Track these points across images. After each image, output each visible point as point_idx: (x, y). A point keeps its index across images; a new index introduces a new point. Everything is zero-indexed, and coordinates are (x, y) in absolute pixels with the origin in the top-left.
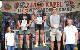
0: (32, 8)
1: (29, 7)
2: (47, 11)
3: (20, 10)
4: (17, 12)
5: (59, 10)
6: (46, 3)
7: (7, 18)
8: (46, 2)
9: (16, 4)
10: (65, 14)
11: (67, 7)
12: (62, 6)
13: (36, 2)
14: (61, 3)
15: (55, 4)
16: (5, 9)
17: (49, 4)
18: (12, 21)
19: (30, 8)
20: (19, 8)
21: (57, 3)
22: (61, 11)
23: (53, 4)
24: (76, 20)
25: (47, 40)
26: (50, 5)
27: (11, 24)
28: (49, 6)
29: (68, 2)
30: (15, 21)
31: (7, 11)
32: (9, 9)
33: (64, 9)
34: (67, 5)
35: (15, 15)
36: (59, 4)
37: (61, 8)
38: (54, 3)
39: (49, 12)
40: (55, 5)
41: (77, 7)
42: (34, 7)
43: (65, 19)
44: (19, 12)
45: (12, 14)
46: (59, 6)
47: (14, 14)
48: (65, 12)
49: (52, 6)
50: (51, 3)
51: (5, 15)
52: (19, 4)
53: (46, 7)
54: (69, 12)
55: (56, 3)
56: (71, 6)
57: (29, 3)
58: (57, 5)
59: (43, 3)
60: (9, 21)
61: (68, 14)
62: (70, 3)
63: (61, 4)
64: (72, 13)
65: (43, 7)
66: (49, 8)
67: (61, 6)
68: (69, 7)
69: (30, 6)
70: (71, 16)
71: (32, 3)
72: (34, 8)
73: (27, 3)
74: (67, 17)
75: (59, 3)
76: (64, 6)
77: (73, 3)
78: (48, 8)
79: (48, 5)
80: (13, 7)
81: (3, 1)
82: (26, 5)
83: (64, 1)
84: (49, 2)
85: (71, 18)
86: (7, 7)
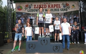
0: (38, 9)
3: (29, 11)
4: (26, 12)
5: (58, 10)
6: (48, 5)
7: (19, 16)
9: (26, 6)
13: (41, 4)
14: (59, 5)
16: (18, 9)
17: (51, 6)
18: (23, 18)
19: (36, 9)
20: (28, 9)
21: (57, 5)
24: (70, 18)
26: (52, 7)
30: (25, 18)
32: (21, 10)
34: (64, 7)
36: (58, 6)
37: (60, 8)
38: (54, 5)
41: (72, 8)
43: (62, 17)
47: (24, 13)
48: (62, 12)
49: (53, 7)
50: (52, 5)
51: (18, 14)
52: (28, 6)
53: (49, 8)
57: (35, 5)
62: (66, 5)
64: (68, 13)
67: (59, 7)
68: (66, 8)
71: (38, 5)
74: (64, 16)
76: (62, 7)
77: (68, 5)
80: (24, 8)
82: (33, 6)
83: (62, 3)
84: (51, 4)
85: (67, 16)
86: (19, 8)
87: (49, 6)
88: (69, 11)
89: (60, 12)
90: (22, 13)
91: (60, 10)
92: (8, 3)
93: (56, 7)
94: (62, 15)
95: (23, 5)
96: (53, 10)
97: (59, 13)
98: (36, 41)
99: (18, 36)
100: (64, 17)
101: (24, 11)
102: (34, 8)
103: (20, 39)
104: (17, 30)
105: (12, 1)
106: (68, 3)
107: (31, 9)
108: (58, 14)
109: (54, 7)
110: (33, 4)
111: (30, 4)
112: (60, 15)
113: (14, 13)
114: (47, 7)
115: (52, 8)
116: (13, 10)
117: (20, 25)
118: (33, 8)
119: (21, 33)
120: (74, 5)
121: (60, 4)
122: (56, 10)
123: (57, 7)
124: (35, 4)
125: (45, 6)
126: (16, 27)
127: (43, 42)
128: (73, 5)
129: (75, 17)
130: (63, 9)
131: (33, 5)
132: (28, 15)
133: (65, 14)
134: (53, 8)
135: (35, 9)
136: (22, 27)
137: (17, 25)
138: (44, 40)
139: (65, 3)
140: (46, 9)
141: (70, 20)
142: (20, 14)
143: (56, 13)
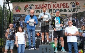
0: (41, 9)
1: (37, 9)
2: (54, 12)
5: (66, 10)
6: (53, 4)
7: (17, 19)
9: (25, 6)
11: (73, 8)
12: (68, 7)
13: (44, 4)
14: (67, 4)
15: (61, 5)
16: (16, 11)
18: (22, 21)
19: (38, 9)
20: (28, 10)
21: (64, 4)
22: (68, 11)
23: (59, 5)
24: (81, 20)
26: (57, 7)
27: (22, 24)
29: (74, 3)
31: (17, 13)
32: (19, 11)
33: (70, 10)
34: (73, 6)
36: (66, 5)
37: (68, 9)
38: (61, 4)
40: (62, 6)
41: (83, 7)
44: (28, 13)
46: (65, 7)
47: (24, 16)
48: (71, 13)
49: (59, 8)
50: (58, 4)
52: (28, 6)
53: (53, 8)
54: (74, 12)
55: (62, 4)
56: (77, 7)
57: (37, 5)
58: (64, 6)
59: (50, 5)
60: (20, 22)
61: (74, 15)
62: (76, 4)
63: (67, 5)
64: (78, 14)
65: (50, 8)
66: (56, 9)
67: (67, 7)
68: (75, 8)
69: (39, 8)
70: (76, 16)
71: (40, 5)
73: (36, 5)
74: (73, 18)
75: (65, 4)
77: (79, 4)
78: (55, 9)
80: (23, 9)
81: (14, 4)
82: (34, 7)
83: (70, 2)
84: (56, 4)
87: (54, 6)
88: (79, 11)
89: (68, 13)
91: (68, 10)
92: (4, 3)
93: (62, 7)
94: (70, 16)
95: (22, 5)
97: (66, 15)
101: (23, 12)
102: (36, 8)
103: (12, 48)
104: (8, 36)
108: (65, 16)
109: (61, 7)
110: (35, 4)
111: (30, 4)
112: (68, 17)
114: (52, 7)
115: (58, 9)
117: (12, 30)
119: (14, 41)
123: (64, 7)
125: (49, 6)
126: (7, 33)
127: (45, 50)
130: (71, 9)
134: (60, 9)
135: (36, 10)
137: (8, 30)
140: (50, 9)
142: (18, 17)
143: (63, 15)
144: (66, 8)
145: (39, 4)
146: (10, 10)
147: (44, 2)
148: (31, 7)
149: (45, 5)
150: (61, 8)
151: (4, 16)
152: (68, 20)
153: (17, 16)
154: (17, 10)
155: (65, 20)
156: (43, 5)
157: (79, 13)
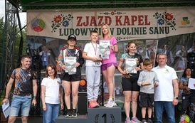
0: (88, 27)
1: (81, 25)
2: (118, 34)
3: (63, 32)
4: (56, 35)
5: (144, 31)
6: (117, 17)
8: (117, 15)
9: (55, 19)
10: (154, 40)
11: (160, 26)
12: (149, 24)
13: (96, 15)
14: (146, 16)
15: (134, 19)
16: (34, 29)
17: (122, 20)
19: (83, 27)
20: (62, 27)
21: (140, 17)
22: (148, 34)
23: (130, 18)
24: (178, 53)
25: (118, 93)
26: (125, 22)
27: (45, 60)
28: (123, 23)
29: (163, 16)
30: (52, 53)
31: (36, 34)
32: (41, 30)
33: (154, 30)
34: (159, 22)
35: (52, 41)
36: (144, 19)
37: (148, 27)
38: (133, 17)
39: (122, 35)
40: (136, 20)
41: (181, 25)
42: (91, 25)
44: (60, 35)
45: (47, 39)
46: (143, 24)
47: (50, 40)
48: (155, 36)
49: (129, 24)
50: (127, 17)
51: (32, 40)
52: (62, 19)
53: (117, 25)
54: (163, 36)
55: (136, 17)
56: (168, 24)
57: (81, 18)
58: (140, 21)
59: (110, 18)
60: (41, 54)
62: (166, 18)
63: (146, 20)
64: (170, 39)
65: (109, 24)
66: (122, 27)
67: (146, 24)
68: (164, 26)
69: (84, 23)
70: (167, 44)
71: (87, 18)
72: (91, 27)
73: (78, 18)
74: (159, 47)
75: (143, 16)
76: (154, 23)
77: (172, 17)
78: (119, 26)
79: (120, 21)
80: (49, 24)
81: (30, 14)
82: (75, 21)
84: (123, 15)
85: (168, 49)
86: (36, 25)
87: (118, 21)
88: (172, 33)
89: (148, 36)
90: (43, 40)
91: (148, 31)
92: (7, 12)
93: (136, 23)
94: (154, 44)
95: (48, 17)
96: (130, 31)
97: (144, 41)
98: (82, 117)
99: (21, 104)
100: (161, 50)
101: (49, 33)
102: (78, 25)
105: (17, 7)
106: (169, 11)
107: (69, 27)
108: (142, 42)
109: (133, 24)
110: (76, 14)
111: (65, 14)
112: (148, 46)
113: (22, 38)
114: (114, 22)
115: (126, 26)
116: (21, 29)
118: (73, 24)
120: (187, 18)
121: (150, 14)
122: (137, 31)
123: (140, 24)
124: (79, 14)
125: (106, 20)
128: (185, 19)
129: (190, 51)
130: (156, 28)
131: (76, 18)
132: (60, 44)
133: (162, 43)
134: (130, 27)
135: (79, 28)
136: (32, 79)
138: (105, 115)
139: (161, 12)
141: (177, 59)
142: (38, 42)
143: (138, 40)
144: (144, 26)
145: (86, 15)
146: (20, 27)
147: (96, 11)
148: (67, 22)
149: (99, 17)
150: (133, 26)
151: (8, 39)
152: (149, 52)
153: (35, 40)
154: (36, 28)
155: (142, 51)
156: (93, 18)
157: (172, 37)
